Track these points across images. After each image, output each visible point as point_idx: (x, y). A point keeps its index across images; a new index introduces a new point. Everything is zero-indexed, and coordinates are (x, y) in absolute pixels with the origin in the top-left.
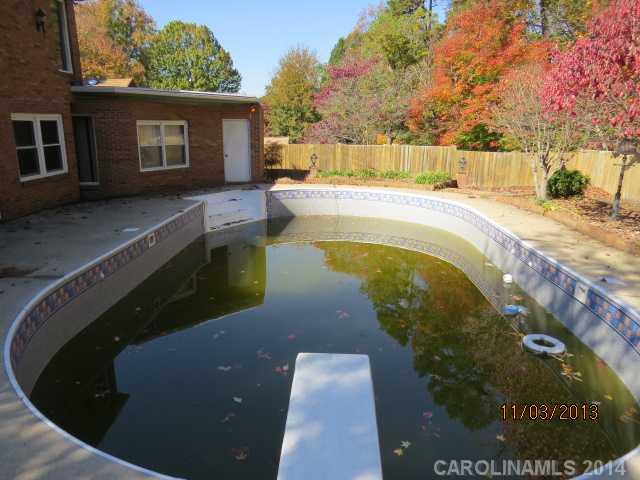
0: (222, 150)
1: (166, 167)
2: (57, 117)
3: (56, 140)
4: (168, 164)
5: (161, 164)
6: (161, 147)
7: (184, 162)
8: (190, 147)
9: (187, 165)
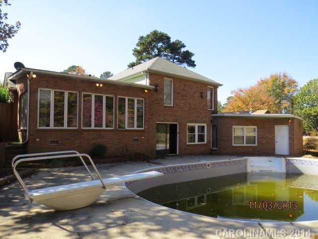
0: (274, 139)
1: (245, 145)
2: (205, 125)
3: (204, 132)
4: (246, 143)
5: (243, 143)
6: (243, 137)
7: (255, 143)
8: (258, 137)
9: (256, 145)
